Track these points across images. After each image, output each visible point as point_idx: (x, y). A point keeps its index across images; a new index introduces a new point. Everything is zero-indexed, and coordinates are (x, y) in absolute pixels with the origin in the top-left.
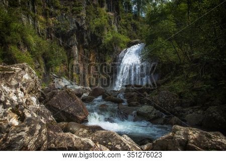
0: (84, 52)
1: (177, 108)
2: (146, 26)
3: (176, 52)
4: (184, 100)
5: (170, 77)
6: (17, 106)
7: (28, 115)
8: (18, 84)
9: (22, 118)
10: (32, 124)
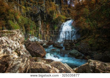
0: (44, 23)
1: (90, 51)
2: (74, 11)
3: (89, 24)
4: (93, 48)
5: (86, 36)
6: (17, 49)
7: (22, 53)
8: (17, 39)
9: (19, 55)
10: (23, 57)
